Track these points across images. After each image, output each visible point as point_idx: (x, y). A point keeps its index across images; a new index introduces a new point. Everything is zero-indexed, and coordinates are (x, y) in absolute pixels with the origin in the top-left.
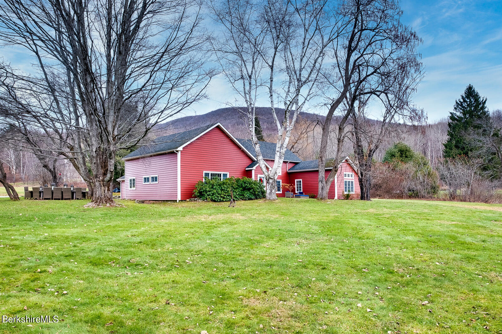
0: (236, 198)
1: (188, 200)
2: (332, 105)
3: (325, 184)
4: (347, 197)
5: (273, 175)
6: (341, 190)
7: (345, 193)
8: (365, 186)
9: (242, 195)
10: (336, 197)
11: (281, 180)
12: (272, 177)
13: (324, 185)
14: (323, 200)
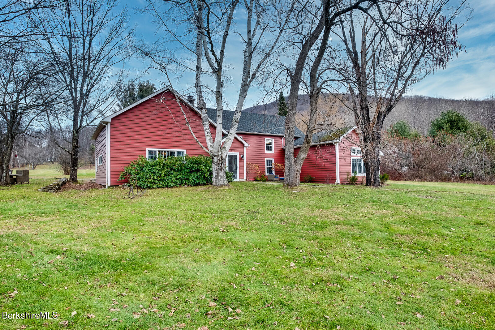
0: (174, 183)
1: (120, 185)
2: (304, 43)
3: (293, 163)
4: (353, 181)
5: (217, 151)
6: (345, 171)
7: (353, 175)
8: (372, 166)
9: (187, 179)
10: (338, 181)
11: (274, 159)
12: (216, 154)
13: (291, 164)
14: (289, 188)
